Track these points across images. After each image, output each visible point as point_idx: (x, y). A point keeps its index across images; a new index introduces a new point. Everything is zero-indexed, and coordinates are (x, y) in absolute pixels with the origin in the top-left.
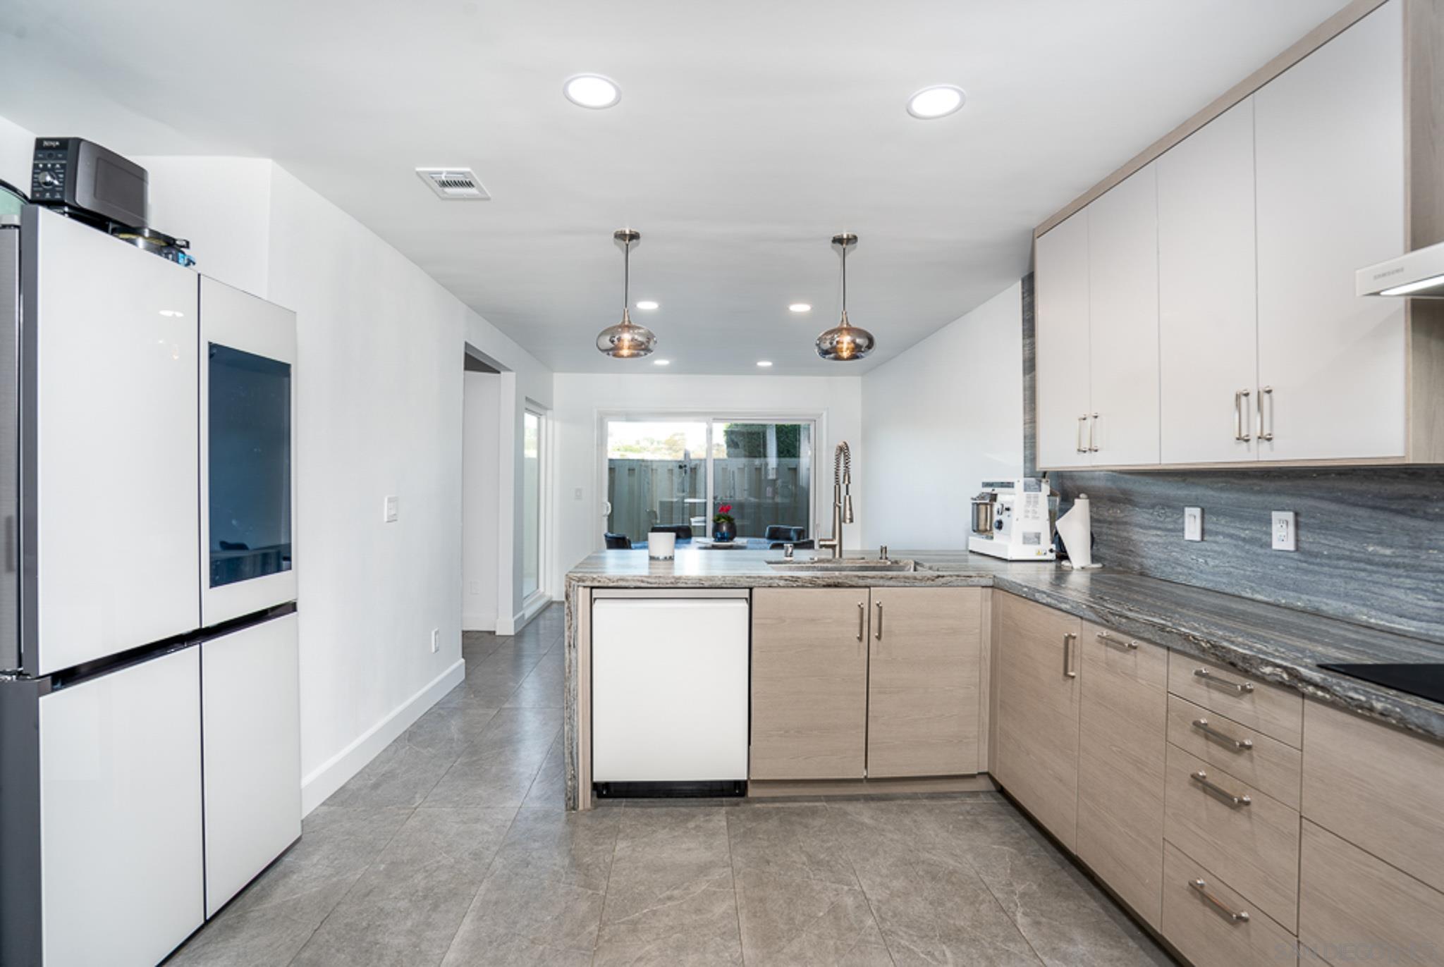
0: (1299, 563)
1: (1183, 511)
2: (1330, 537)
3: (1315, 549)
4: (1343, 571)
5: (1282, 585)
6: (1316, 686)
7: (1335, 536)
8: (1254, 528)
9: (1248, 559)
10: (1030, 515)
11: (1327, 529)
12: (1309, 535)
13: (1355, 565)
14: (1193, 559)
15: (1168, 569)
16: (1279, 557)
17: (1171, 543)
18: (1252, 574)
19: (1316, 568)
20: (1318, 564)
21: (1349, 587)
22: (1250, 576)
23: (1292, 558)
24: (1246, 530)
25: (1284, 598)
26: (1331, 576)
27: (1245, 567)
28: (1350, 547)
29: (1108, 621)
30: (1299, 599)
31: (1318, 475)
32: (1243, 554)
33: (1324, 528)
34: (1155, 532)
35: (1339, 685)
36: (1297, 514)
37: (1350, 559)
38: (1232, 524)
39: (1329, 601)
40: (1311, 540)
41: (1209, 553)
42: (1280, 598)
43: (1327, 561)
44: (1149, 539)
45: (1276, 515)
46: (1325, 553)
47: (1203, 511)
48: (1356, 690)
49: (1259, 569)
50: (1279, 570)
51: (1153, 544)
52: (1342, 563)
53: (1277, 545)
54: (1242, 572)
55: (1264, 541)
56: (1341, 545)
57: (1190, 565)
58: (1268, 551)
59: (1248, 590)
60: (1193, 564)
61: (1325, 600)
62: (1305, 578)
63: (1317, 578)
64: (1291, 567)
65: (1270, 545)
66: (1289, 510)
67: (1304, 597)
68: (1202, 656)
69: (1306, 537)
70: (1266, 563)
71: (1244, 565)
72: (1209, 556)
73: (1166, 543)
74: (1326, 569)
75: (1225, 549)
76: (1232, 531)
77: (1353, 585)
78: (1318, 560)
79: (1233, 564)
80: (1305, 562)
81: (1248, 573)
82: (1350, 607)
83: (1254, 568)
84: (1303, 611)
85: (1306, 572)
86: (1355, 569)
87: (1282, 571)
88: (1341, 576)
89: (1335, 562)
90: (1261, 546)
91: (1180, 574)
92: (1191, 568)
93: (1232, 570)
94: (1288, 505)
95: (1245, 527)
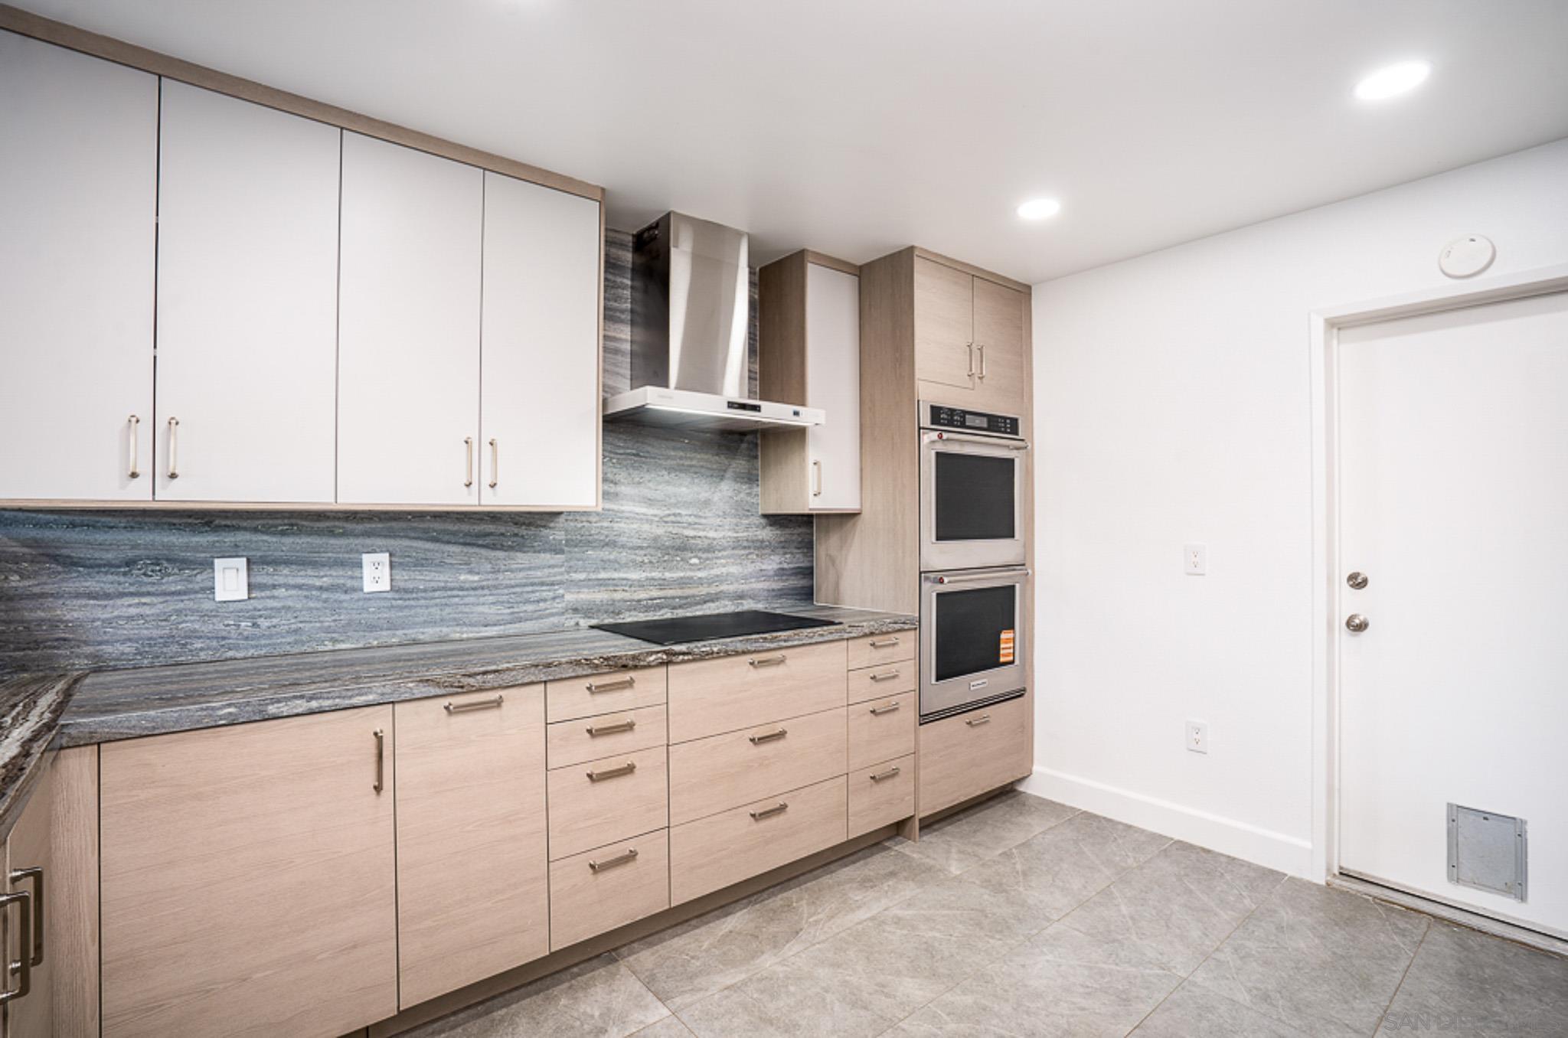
0: (394, 602)
1: (212, 563)
2: (425, 573)
3: (410, 585)
4: (438, 601)
5: (374, 626)
7: (430, 571)
8: (334, 574)
9: (326, 608)
11: (422, 565)
12: (404, 573)
13: (449, 593)
14: (228, 625)
15: (175, 648)
16: (370, 599)
17: (179, 612)
18: (332, 624)
19: (412, 603)
20: (413, 599)
21: (444, 613)
22: (330, 627)
23: (386, 598)
24: (322, 577)
25: (376, 639)
26: (427, 607)
27: (321, 619)
28: (446, 578)
29: (462, 687)
30: (394, 636)
31: (413, 517)
32: (319, 605)
33: (420, 564)
34: (136, 600)
35: (696, 647)
36: (391, 555)
37: (444, 589)
38: (302, 573)
39: (426, 630)
40: (406, 578)
41: (261, 613)
42: (371, 641)
43: (423, 595)
44: (116, 613)
45: (367, 558)
46: (421, 587)
47: (249, 561)
48: (705, 646)
49: (342, 617)
50: (369, 613)
51: (130, 618)
52: (437, 594)
53: (369, 586)
54: (318, 625)
55: (348, 586)
56: (437, 579)
57: (224, 634)
58: (355, 596)
59: (326, 643)
60: (229, 632)
61: (421, 630)
62: (401, 614)
63: (413, 612)
64: (384, 607)
65: (362, 590)
66: (382, 552)
67: (400, 632)
68: (595, 672)
69: (402, 575)
70: (352, 609)
71: (319, 617)
72: (261, 616)
73: (165, 613)
74: (422, 602)
75: (290, 603)
76: (300, 581)
77: (448, 610)
78: (414, 595)
79: (302, 619)
80: (400, 599)
81: (327, 624)
82: (445, 630)
83: (336, 617)
84: (400, 645)
85: (401, 608)
86: (450, 597)
87: (373, 613)
88: (436, 605)
89: (431, 594)
90: (346, 592)
91: (202, 649)
92: (224, 638)
93: (301, 625)
94: (380, 547)
95: (322, 574)
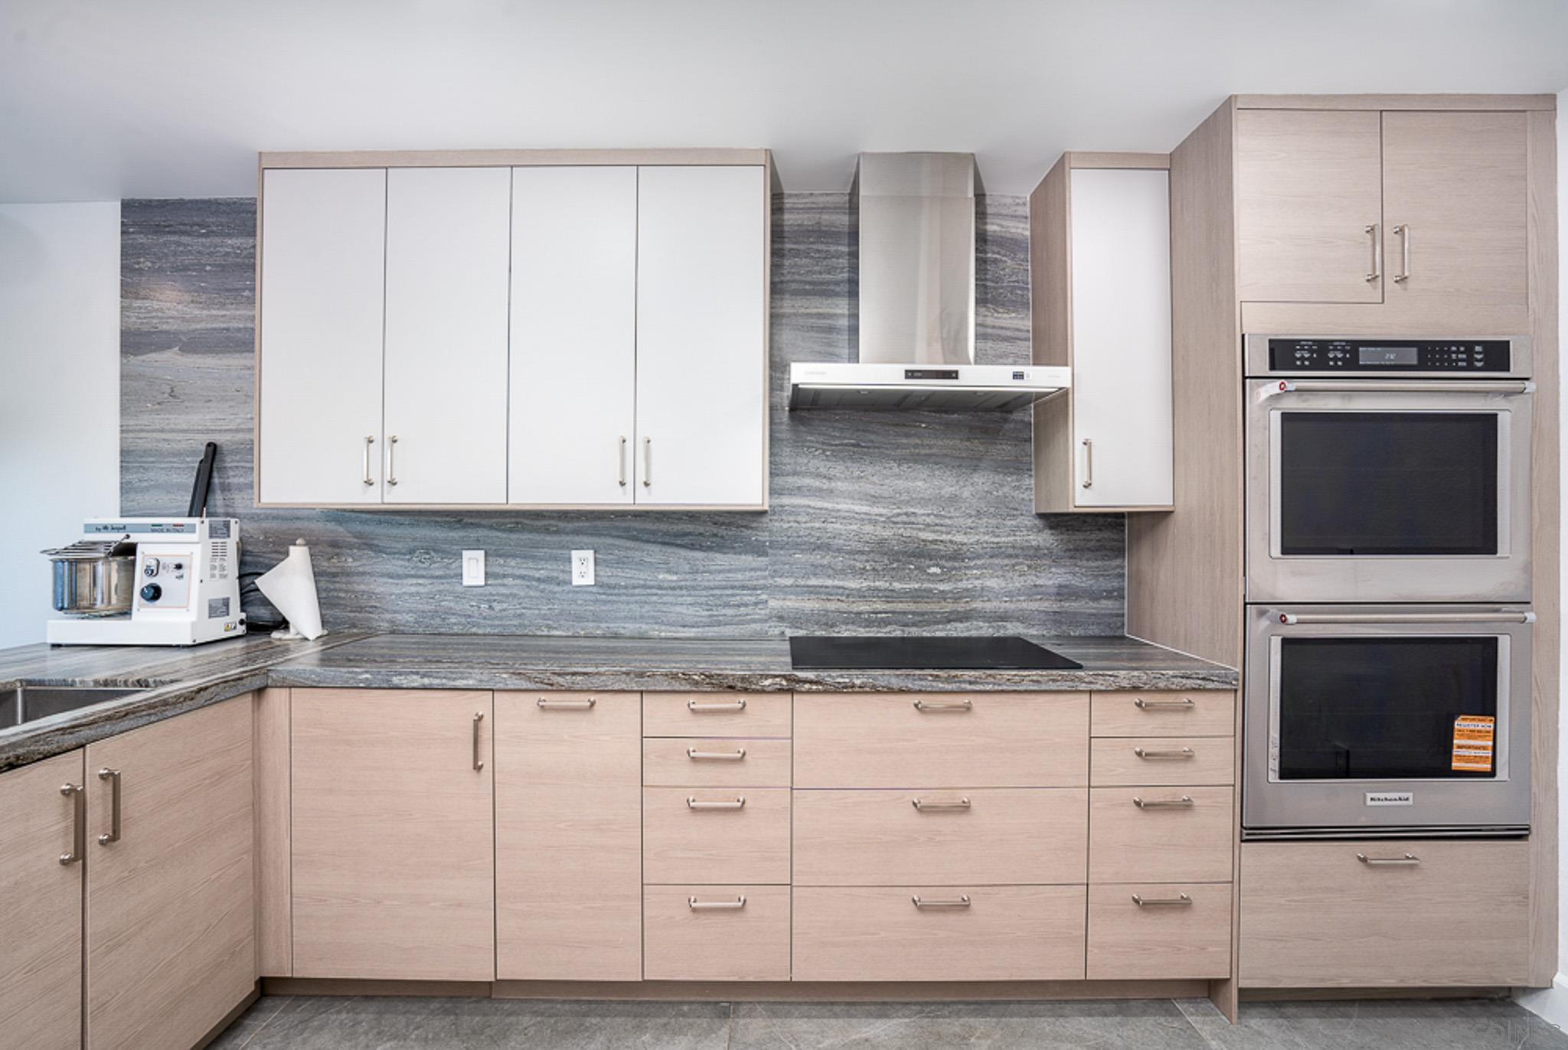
0: (598, 596)
1: (461, 555)
2: (627, 570)
3: (613, 581)
4: (638, 598)
5: (581, 618)
6: (811, 682)
7: (631, 569)
8: (549, 567)
9: (542, 597)
10: (217, 572)
11: (624, 563)
12: (608, 569)
13: (648, 591)
14: (472, 606)
15: (438, 621)
16: (578, 592)
17: (440, 592)
18: (548, 612)
19: (614, 598)
20: (615, 595)
21: (643, 610)
22: (545, 614)
23: (591, 592)
24: (540, 569)
25: (583, 629)
26: (628, 603)
27: (540, 607)
28: (646, 577)
29: (552, 685)
30: (598, 628)
31: (616, 516)
32: (538, 594)
33: (620, 563)
34: (415, 581)
35: (830, 676)
36: (595, 552)
37: (644, 587)
38: (524, 566)
39: (627, 625)
40: (610, 574)
41: (496, 598)
42: (579, 630)
43: (624, 591)
44: (404, 590)
45: (576, 555)
46: (623, 584)
47: (486, 553)
48: (842, 676)
49: (556, 607)
50: (577, 605)
51: (412, 595)
52: (637, 591)
53: (577, 581)
54: (537, 612)
55: (561, 579)
56: (636, 576)
57: (470, 613)
58: (566, 588)
59: (543, 628)
60: (473, 612)
61: (622, 625)
62: (604, 608)
63: (615, 607)
64: (590, 600)
65: (571, 584)
66: (588, 549)
67: (604, 625)
69: (606, 572)
70: (564, 600)
71: (538, 604)
72: (495, 600)
73: (432, 592)
74: (623, 598)
75: (515, 591)
76: (523, 572)
77: (647, 607)
78: (616, 591)
79: (524, 605)
80: (604, 594)
81: (543, 612)
82: (644, 627)
83: (550, 606)
84: (604, 637)
85: (605, 602)
86: (649, 595)
87: (581, 605)
88: (636, 602)
89: (631, 591)
90: (558, 584)
91: (455, 624)
92: (470, 616)
93: (524, 611)
94: (586, 544)
95: (540, 567)
